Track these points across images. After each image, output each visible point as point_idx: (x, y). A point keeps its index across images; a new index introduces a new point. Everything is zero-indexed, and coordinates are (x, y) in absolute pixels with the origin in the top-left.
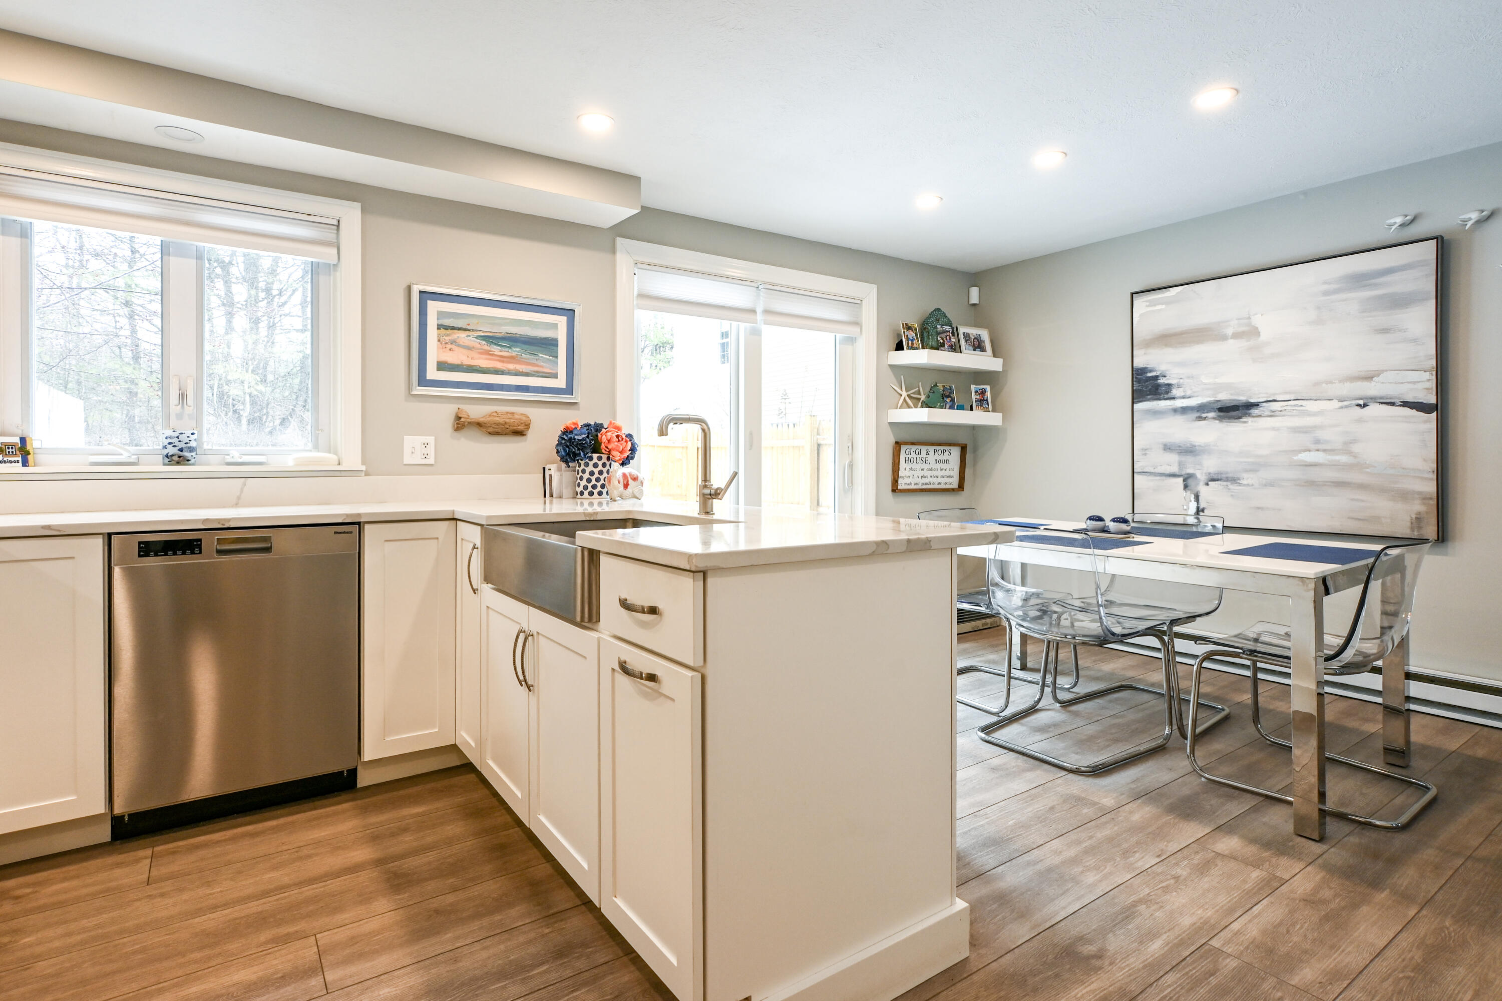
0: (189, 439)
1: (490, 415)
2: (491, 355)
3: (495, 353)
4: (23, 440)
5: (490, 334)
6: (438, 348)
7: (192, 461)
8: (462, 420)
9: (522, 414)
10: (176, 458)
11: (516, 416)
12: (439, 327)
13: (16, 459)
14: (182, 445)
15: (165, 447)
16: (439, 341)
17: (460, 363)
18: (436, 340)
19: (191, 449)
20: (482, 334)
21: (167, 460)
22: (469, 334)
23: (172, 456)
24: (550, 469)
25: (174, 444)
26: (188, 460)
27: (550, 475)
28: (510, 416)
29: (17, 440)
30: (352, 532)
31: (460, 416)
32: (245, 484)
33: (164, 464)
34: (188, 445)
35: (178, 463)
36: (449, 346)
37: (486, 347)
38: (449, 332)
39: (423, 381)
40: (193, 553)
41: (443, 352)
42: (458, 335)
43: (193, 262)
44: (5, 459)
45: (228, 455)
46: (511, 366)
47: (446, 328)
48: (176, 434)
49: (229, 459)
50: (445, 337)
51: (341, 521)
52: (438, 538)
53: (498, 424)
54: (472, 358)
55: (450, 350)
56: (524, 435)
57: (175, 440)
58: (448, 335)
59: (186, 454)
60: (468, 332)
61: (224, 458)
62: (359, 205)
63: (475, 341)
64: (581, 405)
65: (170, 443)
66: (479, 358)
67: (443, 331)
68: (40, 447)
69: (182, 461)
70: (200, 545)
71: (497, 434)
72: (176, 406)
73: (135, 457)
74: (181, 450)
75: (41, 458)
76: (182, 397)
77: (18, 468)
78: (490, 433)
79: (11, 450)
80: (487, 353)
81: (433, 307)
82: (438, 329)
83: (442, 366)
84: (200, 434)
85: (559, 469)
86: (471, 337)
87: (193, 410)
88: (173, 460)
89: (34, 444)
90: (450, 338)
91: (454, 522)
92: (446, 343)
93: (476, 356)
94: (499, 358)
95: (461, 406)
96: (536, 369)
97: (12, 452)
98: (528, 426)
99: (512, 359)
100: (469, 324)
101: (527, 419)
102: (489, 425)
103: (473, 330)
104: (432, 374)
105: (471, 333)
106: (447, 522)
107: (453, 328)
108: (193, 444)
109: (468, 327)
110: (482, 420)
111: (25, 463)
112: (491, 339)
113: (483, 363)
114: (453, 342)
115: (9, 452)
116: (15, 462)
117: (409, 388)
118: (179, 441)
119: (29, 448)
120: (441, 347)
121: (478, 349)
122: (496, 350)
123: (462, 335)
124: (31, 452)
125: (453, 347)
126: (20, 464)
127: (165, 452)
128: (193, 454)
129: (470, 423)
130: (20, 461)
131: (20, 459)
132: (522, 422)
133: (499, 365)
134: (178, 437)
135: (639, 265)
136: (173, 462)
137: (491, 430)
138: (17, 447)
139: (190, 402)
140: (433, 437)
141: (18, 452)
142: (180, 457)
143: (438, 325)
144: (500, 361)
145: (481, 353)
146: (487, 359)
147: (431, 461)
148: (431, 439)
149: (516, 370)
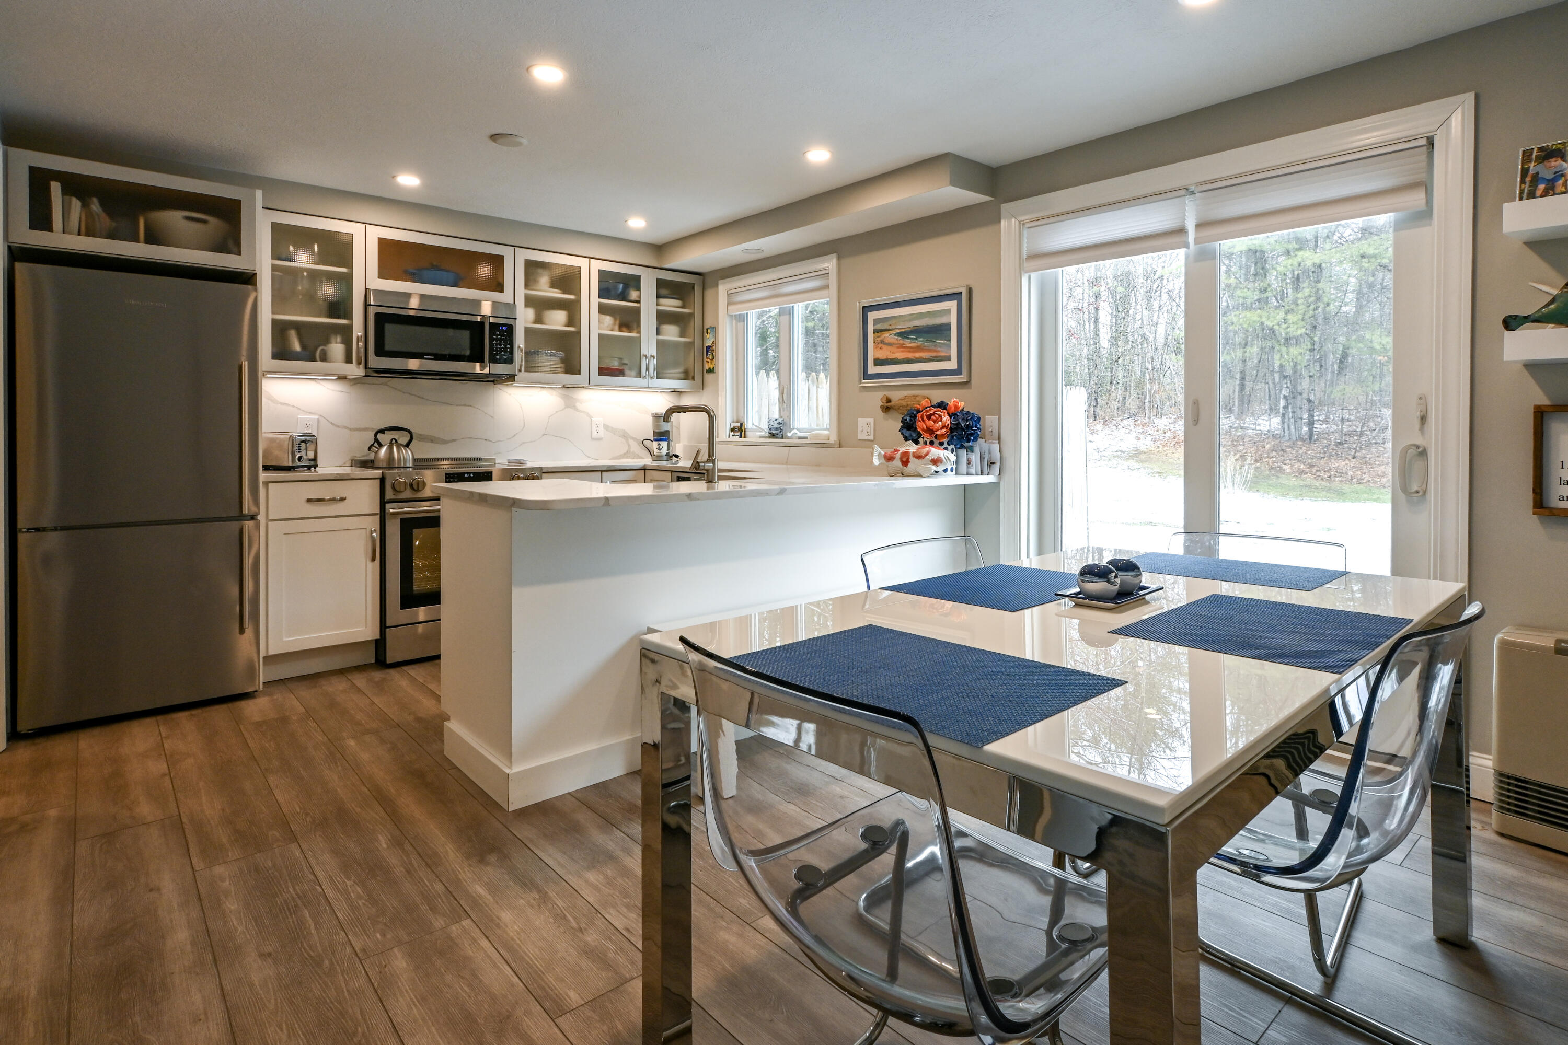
1: (901, 399)
2: (905, 347)
3: (907, 346)
4: (741, 424)
5: (903, 330)
6: (874, 348)
9: (923, 397)
11: (917, 399)
12: (875, 331)
13: (737, 434)
16: (874, 342)
17: (885, 358)
18: (872, 342)
20: (898, 331)
21: (769, 435)
22: (891, 333)
26: (779, 436)
28: (913, 399)
29: (739, 424)
32: (790, 451)
34: (781, 427)
36: (880, 345)
37: (901, 342)
38: (879, 334)
39: (866, 375)
41: (877, 351)
42: (885, 335)
43: (788, 316)
44: (734, 434)
45: (798, 431)
46: (917, 355)
47: (878, 331)
50: (877, 339)
54: (893, 353)
55: (882, 348)
58: (879, 337)
59: (780, 432)
60: (890, 331)
61: (797, 434)
62: (835, 255)
63: (894, 338)
64: (973, 384)
66: (897, 352)
67: (876, 335)
68: (748, 428)
75: (748, 433)
77: (737, 439)
79: (737, 430)
80: (902, 346)
81: (872, 316)
82: (874, 333)
83: (878, 362)
86: (892, 336)
89: (746, 426)
90: (881, 339)
92: (878, 343)
93: (895, 350)
94: (909, 349)
95: (887, 393)
96: (934, 354)
99: (918, 349)
100: (891, 325)
103: (893, 329)
104: (872, 369)
107: (882, 330)
109: (891, 328)
111: (741, 437)
112: (903, 335)
113: (900, 355)
114: (882, 342)
117: (858, 382)
119: (744, 428)
120: (876, 347)
121: (896, 344)
122: (908, 343)
123: (887, 335)
124: (744, 430)
125: (883, 345)
126: (738, 437)
128: (784, 432)
131: (739, 434)
133: (910, 355)
135: (1028, 224)
136: (771, 436)
138: (739, 428)
140: (872, 418)
141: (739, 430)
143: (873, 330)
144: (909, 352)
145: (898, 348)
146: (902, 352)
147: (871, 438)
148: (871, 420)
149: (921, 358)
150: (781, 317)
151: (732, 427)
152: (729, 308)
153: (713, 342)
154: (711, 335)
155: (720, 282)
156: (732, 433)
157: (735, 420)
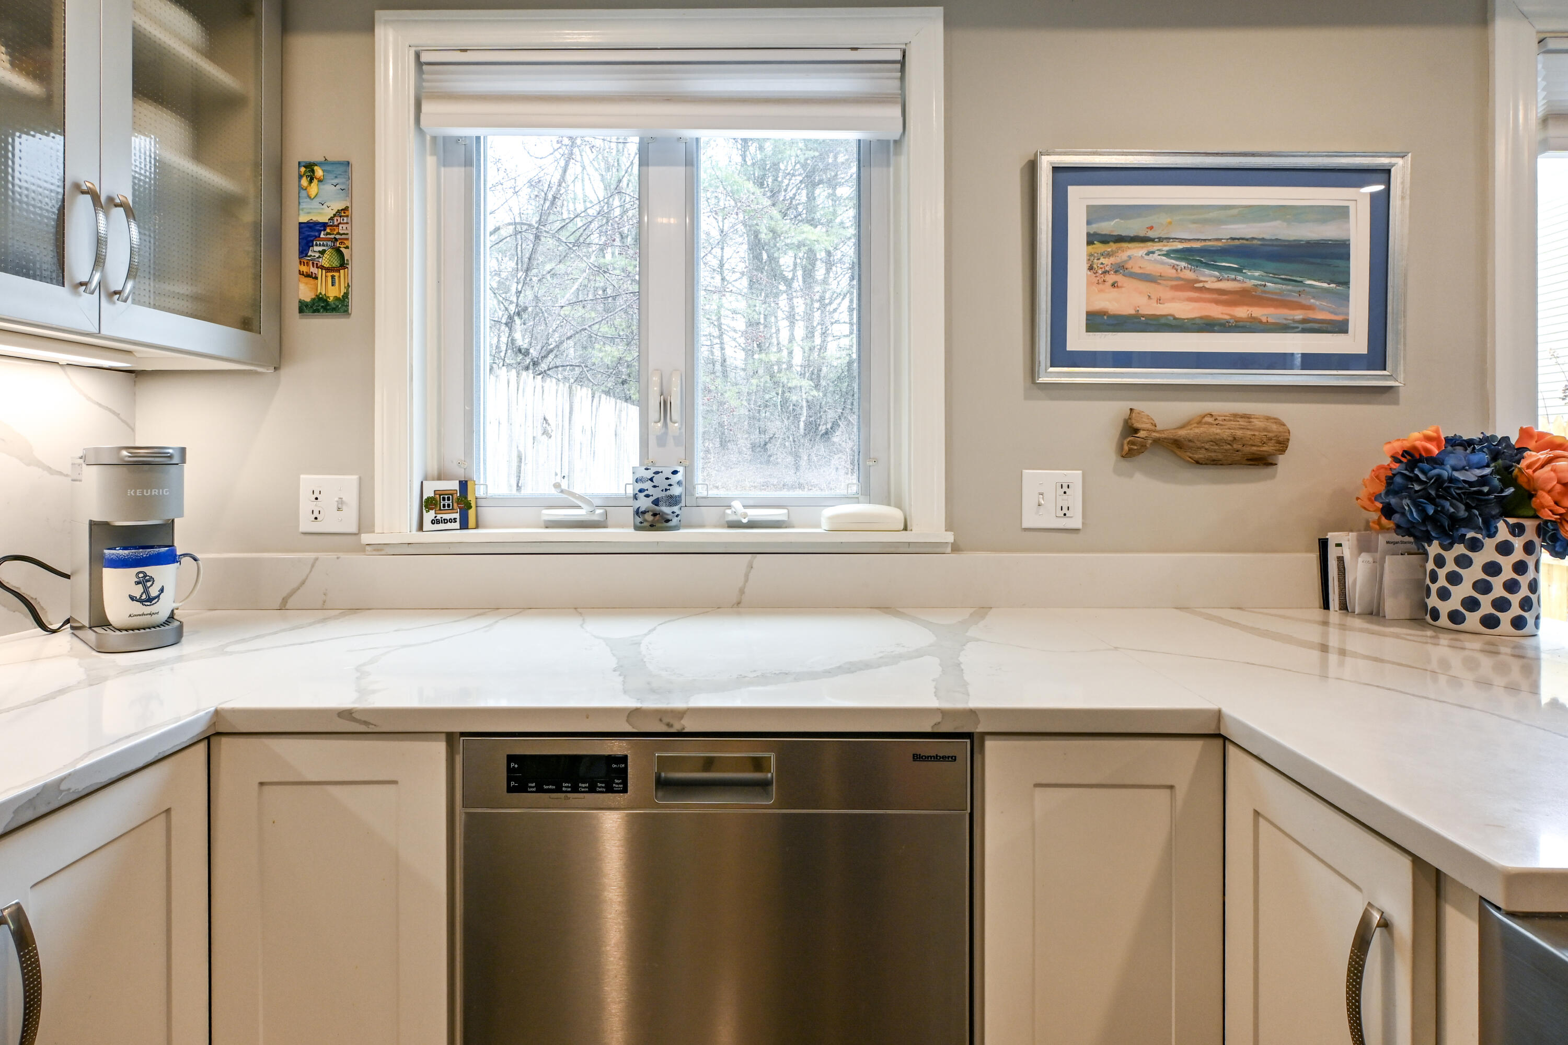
0: (669, 482)
1: (1199, 423)
2: (1199, 289)
3: (1207, 286)
4: (464, 485)
6: (1089, 284)
7: (675, 521)
8: (1142, 434)
9: (1268, 418)
10: (649, 517)
11: (1258, 424)
12: (1092, 239)
13: (453, 516)
14: (657, 494)
15: (635, 497)
16: (1091, 268)
17: (1132, 312)
18: (1085, 266)
19: (673, 500)
20: (1180, 246)
21: (639, 520)
22: (1151, 249)
23: (644, 513)
24: (1339, 545)
25: (646, 493)
26: (668, 521)
27: (1341, 560)
28: (1242, 422)
29: (454, 485)
30: (954, 759)
31: (1137, 425)
32: (751, 567)
33: (637, 528)
34: (668, 493)
35: (652, 527)
36: (1111, 278)
37: (1189, 275)
38: (1112, 247)
39: (1059, 354)
40: (610, 790)
41: (1101, 291)
42: (1129, 253)
44: (439, 517)
45: (729, 507)
46: (1242, 312)
47: (1105, 239)
48: (649, 474)
49: (730, 515)
50: (1102, 260)
51: (929, 730)
52: (1171, 787)
53: (1216, 442)
54: (1159, 300)
55: (1113, 285)
56: (1272, 464)
57: (647, 485)
58: (1108, 255)
59: (666, 510)
60: (1149, 244)
61: (724, 513)
62: (940, 11)
63: (1163, 263)
64: (1403, 394)
65: (641, 491)
66: (1173, 300)
67: (1099, 247)
68: (484, 496)
69: (658, 521)
70: (625, 770)
71: (1214, 463)
72: (656, 422)
73: (599, 511)
74: (656, 502)
75: (488, 513)
76: (665, 406)
77: (454, 531)
78: (1197, 462)
79: (446, 502)
80: (1190, 285)
81: (1081, 197)
82: (1090, 243)
84: (689, 471)
85: (1364, 546)
86: (1155, 255)
87: (680, 429)
88: (646, 521)
89: (478, 491)
90: (1112, 260)
91: (1219, 742)
92: (1105, 272)
93: (1167, 294)
94: (1215, 296)
95: (1137, 405)
96: (1299, 315)
97: (449, 505)
98: (1282, 444)
99: (1245, 295)
100: (1151, 228)
101: (1281, 429)
102: (1199, 444)
103: (1161, 240)
104: (1078, 338)
105: (1155, 247)
106: (1198, 744)
107: (1120, 239)
108: (676, 491)
109: (1151, 234)
110: (1182, 433)
111: (464, 523)
113: (1183, 309)
114: (1120, 269)
115: (444, 506)
116: (451, 521)
117: (1032, 371)
118: (655, 487)
119: (470, 497)
120: (1095, 280)
121: (1171, 279)
122: (1209, 278)
123: (1137, 252)
124: (473, 504)
125: (1118, 278)
126: (457, 525)
127: (637, 504)
128: (676, 509)
129: (1156, 441)
130: (458, 520)
131: (457, 516)
132: (1271, 435)
133: (1217, 312)
134: (651, 480)
135: (1552, 44)
136: (645, 524)
137: (1200, 455)
138: (455, 496)
139: (676, 413)
140: (1080, 472)
141: (455, 505)
142: (655, 515)
143: (1088, 235)
144: (1217, 302)
145: (1175, 288)
146: (1190, 300)
147: (1075, 522)
148: (1075, 476)
149: (1253, 319)
150: (653, 170)
151: (429, 493)
152: (426, 107)
153: (339, 213)
154: (328, 188)
155: (379, 14)
156: (429, 516)
157: (433, 469)
